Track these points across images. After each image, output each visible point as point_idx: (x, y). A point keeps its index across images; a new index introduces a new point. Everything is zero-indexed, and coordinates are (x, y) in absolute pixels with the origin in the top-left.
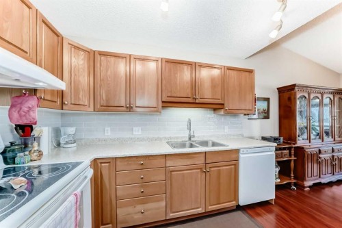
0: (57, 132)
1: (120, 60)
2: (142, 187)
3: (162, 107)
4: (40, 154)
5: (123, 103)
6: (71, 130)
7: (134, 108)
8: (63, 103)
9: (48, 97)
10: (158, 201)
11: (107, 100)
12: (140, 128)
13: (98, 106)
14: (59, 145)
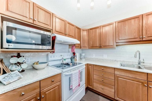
0: (81, 55)
1: (96, 29)
2: (103, 78)
3: (116, 45)
4: (76, 60)
5: (98, 45)
6: (83, 55)
7: (102, 47)
8: (81, 47)
9: (77, 46)
10: (110, 88)
11: (93, 45)
12: (106, 55)
13: (90, 47)
14: (81, 58)
